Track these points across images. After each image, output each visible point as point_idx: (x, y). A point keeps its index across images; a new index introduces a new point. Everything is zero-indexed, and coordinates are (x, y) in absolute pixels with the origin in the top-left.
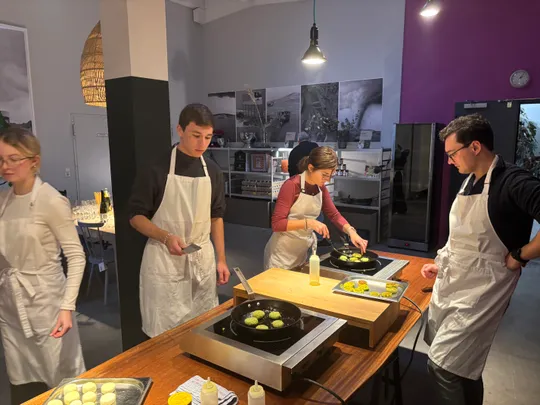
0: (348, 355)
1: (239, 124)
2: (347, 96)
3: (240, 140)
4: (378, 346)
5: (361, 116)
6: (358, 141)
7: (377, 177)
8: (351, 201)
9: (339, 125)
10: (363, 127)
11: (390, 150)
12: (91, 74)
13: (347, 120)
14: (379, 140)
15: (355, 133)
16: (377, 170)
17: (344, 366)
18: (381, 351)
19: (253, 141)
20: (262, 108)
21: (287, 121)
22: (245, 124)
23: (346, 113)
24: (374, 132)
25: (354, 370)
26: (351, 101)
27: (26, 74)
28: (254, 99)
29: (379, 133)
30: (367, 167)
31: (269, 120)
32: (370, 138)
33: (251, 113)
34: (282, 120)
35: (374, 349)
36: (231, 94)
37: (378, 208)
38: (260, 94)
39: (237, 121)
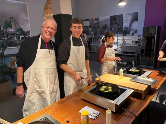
0: (135, 101)
1: (90, 29)
2: (126, 19)
3: (90, 34)
4: (145, 99)
5: (131, 25)
6: (130, 33)
7: (136, 45)
8: (127, 53)
9: (123, 28)
10: (131, 29)
11: (141, 36)
12: (47, 15)
13: (126, 27)
14: (137, 33)
15: (129, 31)
16: (136, 43)
17: (134, 105)
18: (146, 100)
19: (95, 34)
20: (98, 24)
21: (106, 27)
22: (92, 29)
23: (126, 24)
24: (135, 30)
25: (138, 106)
26: (127, 20)
27: (27, 16)
28: (95, 21)
29: (137, 31)
30: (133, 42)
31: (100, 27)
32: (134, 32)
33: (94, 26)
34: (104, 27)
35: (144, 100)
36: (88, 20)
37: (137, 55)
38: (97, 19)
39: (89, 28)
